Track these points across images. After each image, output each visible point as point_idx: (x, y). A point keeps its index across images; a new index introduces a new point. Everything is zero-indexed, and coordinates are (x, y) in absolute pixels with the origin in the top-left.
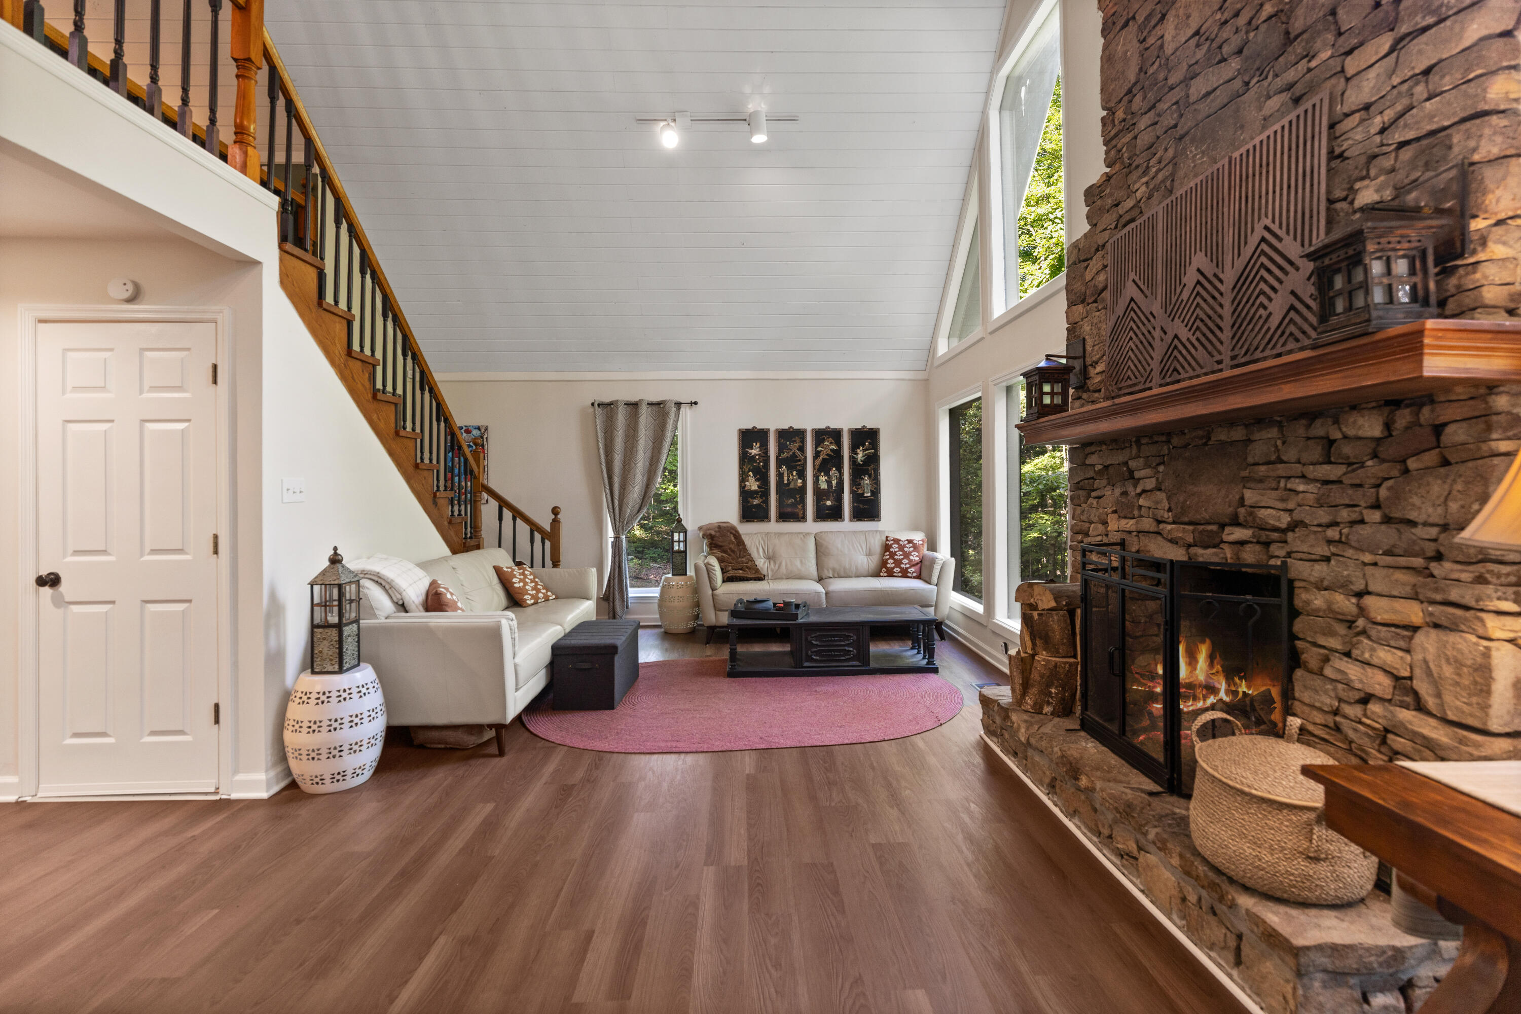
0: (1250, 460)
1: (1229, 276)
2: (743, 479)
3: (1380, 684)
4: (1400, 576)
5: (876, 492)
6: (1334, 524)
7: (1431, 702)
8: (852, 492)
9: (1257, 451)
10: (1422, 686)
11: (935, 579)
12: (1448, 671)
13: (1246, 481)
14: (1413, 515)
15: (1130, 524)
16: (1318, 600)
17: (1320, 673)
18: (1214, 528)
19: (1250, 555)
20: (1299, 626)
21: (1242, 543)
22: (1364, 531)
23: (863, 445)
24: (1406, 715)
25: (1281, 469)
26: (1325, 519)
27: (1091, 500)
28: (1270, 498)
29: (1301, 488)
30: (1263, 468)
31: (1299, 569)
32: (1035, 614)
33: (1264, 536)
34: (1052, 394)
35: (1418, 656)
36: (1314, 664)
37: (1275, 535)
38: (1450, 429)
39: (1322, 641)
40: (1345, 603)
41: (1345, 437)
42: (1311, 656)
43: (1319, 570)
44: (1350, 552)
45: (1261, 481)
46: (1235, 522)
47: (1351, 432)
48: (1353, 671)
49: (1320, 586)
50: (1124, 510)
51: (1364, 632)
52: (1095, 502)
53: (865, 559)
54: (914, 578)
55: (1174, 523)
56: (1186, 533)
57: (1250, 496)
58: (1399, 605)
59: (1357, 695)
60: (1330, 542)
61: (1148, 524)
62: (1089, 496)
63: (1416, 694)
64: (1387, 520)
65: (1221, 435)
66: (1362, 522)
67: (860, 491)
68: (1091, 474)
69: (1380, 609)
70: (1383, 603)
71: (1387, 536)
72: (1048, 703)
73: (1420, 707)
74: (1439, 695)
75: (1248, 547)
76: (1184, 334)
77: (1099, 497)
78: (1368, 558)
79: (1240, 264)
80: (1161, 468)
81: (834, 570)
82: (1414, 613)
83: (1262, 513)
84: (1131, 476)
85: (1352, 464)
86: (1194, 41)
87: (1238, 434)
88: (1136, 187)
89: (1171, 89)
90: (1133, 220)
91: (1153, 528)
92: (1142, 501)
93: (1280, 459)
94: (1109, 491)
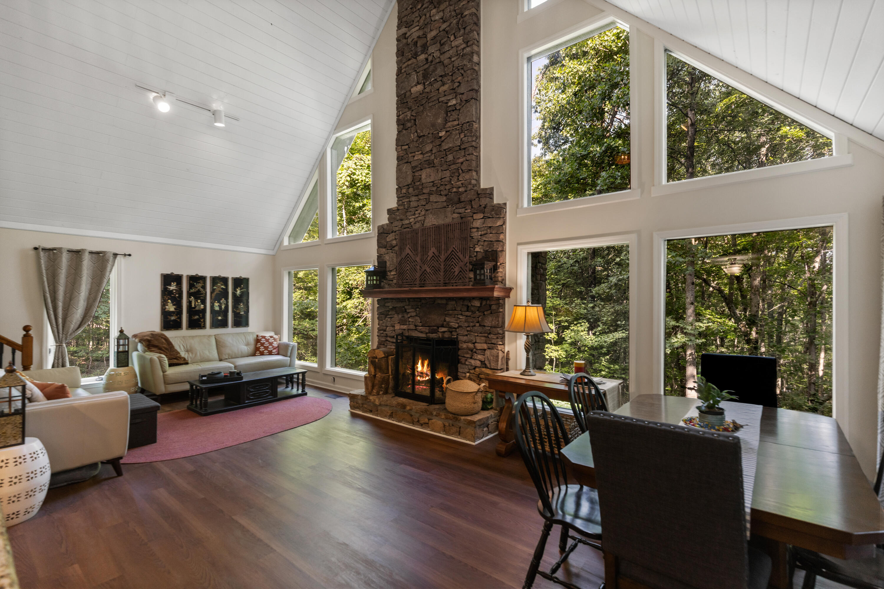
0: (447, 309)
1: (443, 257)
2: (164, 304)
3: (478, 363)
4: (483, 338)
5: (247, 311)
6: (469, 326)
7: (488, 365)
8: (233, 311)
9: (449, 307)
10: (487, 362)
11: (289, 354)
12: (492, 358)
13: (446, 315)
14: (485, 324)
15: (405, 327)
16: (465, 346)
17: (465, 364)
18: (436, 328)
19: (447, 335)
20: (460, 353)
21: (444, 332)
22: (475, 328)
23: (240, 287)
24: (484, 369)
25: (456, 312)
26: (467, 325)
27: (387, 319)
28: (453, 320)
29: (461, 317)
30: (451, 312)
31: (461, 338)
32: (377, 360)
33: (451, 330)
34: (376, 280)
35: (486, 356)
36: (463, 362)
37: (454, 330)
38: (493, 306)
39: (466, 356)
40: (471, 346)
41: (472, 305)
42: (463, 360)
43: (465, 338)
44: (472, 333)
45: (451, 315)
46: (442, 326)
47: (473, 304)
48: (473, 362)
49: (465, 342)
50: (402, 322)
51: (475, 352)
52: (389, 319)
53: (246, 347)
54: (276, 354)
55: (422, 326)
56: (426, 330)
57: (447, 319)
58: (483, 345)
59: (473, 367)
60: (468, 331)
61: (412, 327)
62: (386, 317)
63: (485, 364)
64: (480, 325)
65: (439, 302)
66: (475, 326)
67: (238, 311)
68: (388, 309)
69: (479, 346)
70: (479, 345)
71: (480, 329)
72: (382, 391)
73: (486, 367)
74: (490, 364)
75: (446, 333)
76: (428, 270)
77: (391, 318)
78: (476, 334)
79: (446, 255)
80: (418, 309)
81: (229, 355)
82: (485, 346)
83: (451, 324)
84: (406, 311)
85: (473, 312)
86: (432, 184)
87: (444, 302)
88: (410, 218)
89: (424, 194)
90: (408, 228)
91: (414, 328)
92: (410, 320)
93: (455, 310)
94: (396, 316)
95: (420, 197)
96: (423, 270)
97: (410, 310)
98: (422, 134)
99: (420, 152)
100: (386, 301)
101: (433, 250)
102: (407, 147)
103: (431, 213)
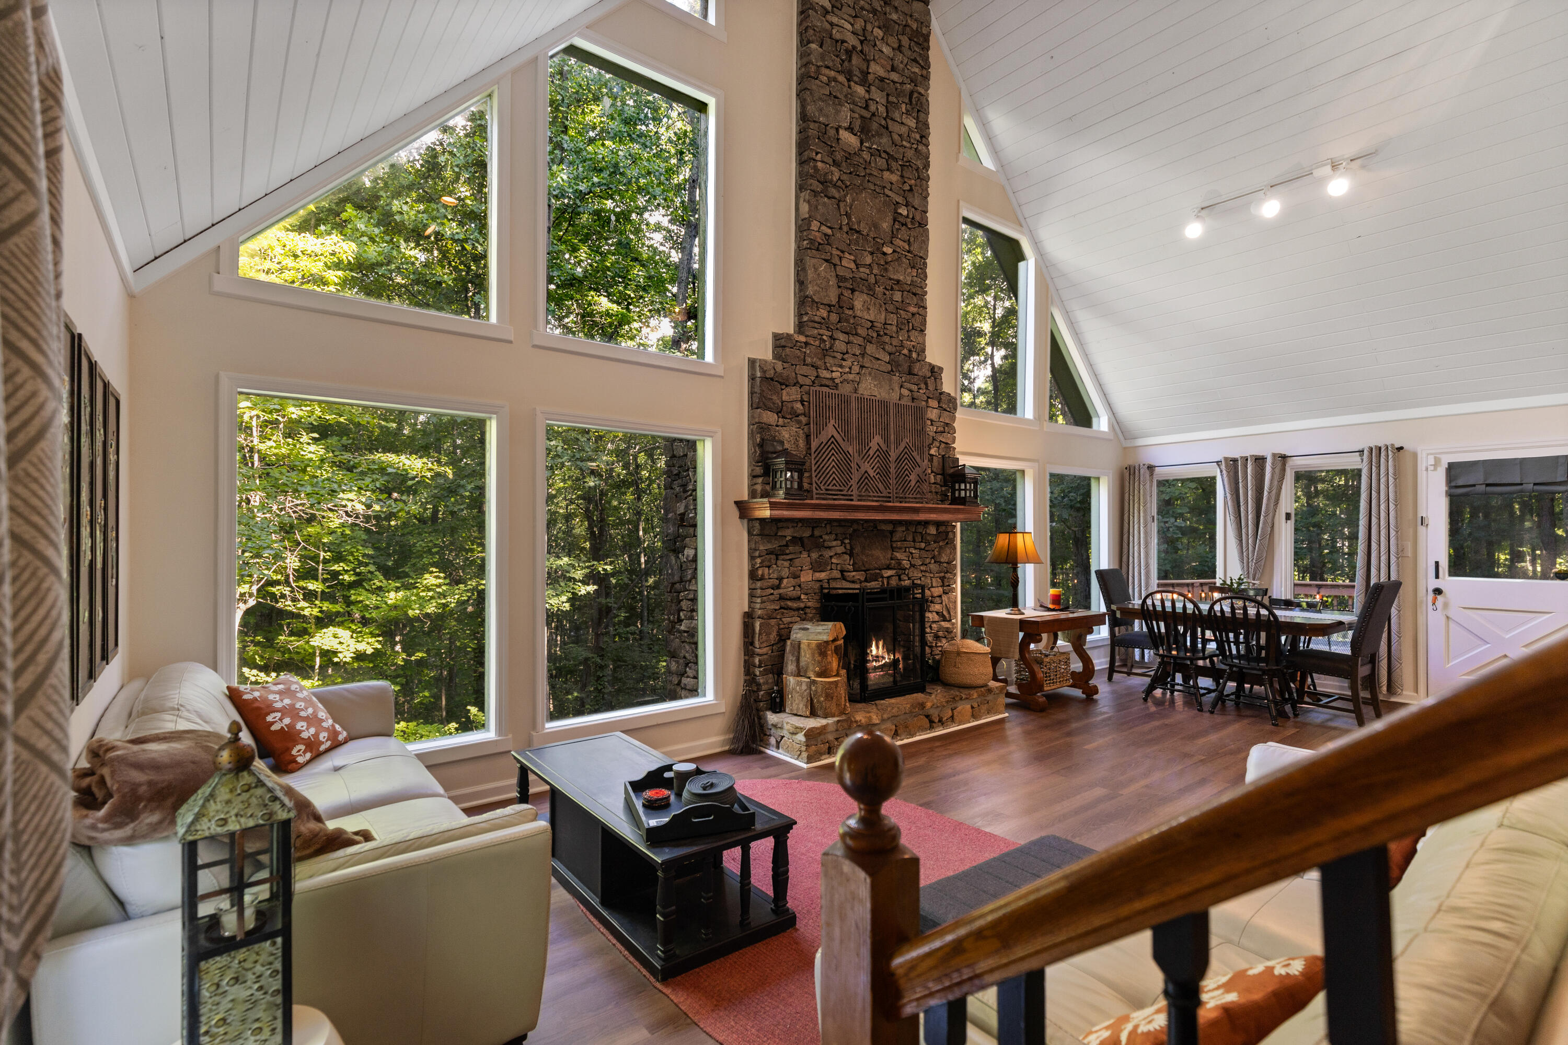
0: (894, 539)
1: (893, 455)
3: (935, 617)
4: (939, 580)
6: (923, 564)
7: (947, 616)
9: (897, 536)
10: (945, 613)
13: (893, 549)
14: (942, 560)
15: (823, 575)
18: (878, 571)
19: (894, 582)
21: (890, 577)
22: (932, 566)
24: (943, 623)
25: (906, 544)
26: (921, 563)
27: (779, 562)
28: (903, 556)
29: (914, 551)
30: (899, 543)
33: (900, 572)
35: (944, 604)
37: (903, 571)
40: (927, 592)
41: (927, 533)
43: (919, 582)
44: (927, 574)
45: (900, 548)
46: (888, 568)
47: (928, 531)
48: (930, 616)
50: (817, 566)
51: (932, 602)
52: (787, 564)
55: (853, 571)
56: (862, 576)
57: (897, 555)
59: (930, 624)
60: (921, 571)
61: (835, 574)
62: (777, 559)
63: (943, 616)
64: (935, 562)
65: (884, 527)
66: (930, 563)
68: (784, 542)
69: (935, 591)
70: (937, 589)
71: (936, 567)
73: (945, 619)
74: (949, 613)
75: (893, 578)
77: (791, 560)
78: (932, 575)
80: (847, 541)
82: (941, 591)
84: (824, 545)
85: (928, 543)
86: (870, 324)
87: (889, 527)
88: (834, 369)
89: (857, 334)
90: (828, 386)
91: (839, 576)
92: (834, 560)
93: (905, 540)
94: (805, 555)
95: (851, 338)
96: (862, 470)
97: (834, 543)
98: (856, 227)
99: (852, 258)
100: (780, 525)
101: (877, 439)
102: (829, 231)
103: (870, 374)
